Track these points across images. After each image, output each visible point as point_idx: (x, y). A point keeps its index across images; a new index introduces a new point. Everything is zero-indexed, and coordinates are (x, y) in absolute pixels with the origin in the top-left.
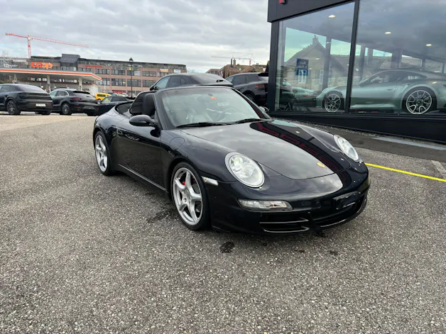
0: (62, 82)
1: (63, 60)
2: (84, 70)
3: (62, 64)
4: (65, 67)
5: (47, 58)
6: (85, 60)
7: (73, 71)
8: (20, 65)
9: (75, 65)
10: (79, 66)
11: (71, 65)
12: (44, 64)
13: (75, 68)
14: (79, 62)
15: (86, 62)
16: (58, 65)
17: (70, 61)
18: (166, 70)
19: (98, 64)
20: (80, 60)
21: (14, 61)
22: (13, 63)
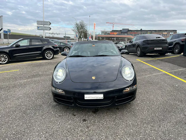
0: (120, 40)
1: (122, 31)
2: (130, 34)
3: (122, 33)
4: (122, 34)
5: (117, 31)
6: (131, 30)
7: (125, 35)
8: (109, 34)
9: (127, 33)
10: (128, 33)
11: (125, 33)
12: (114, 33)
13: (126, 34)
14: (128, 31)
15: (131, 31)
16: (120, 33)
17: (125, 31)
18: (166, 33)
19: (135, 32)
20: (129, 30)
21: (107, 32)
22: (106, 33)
